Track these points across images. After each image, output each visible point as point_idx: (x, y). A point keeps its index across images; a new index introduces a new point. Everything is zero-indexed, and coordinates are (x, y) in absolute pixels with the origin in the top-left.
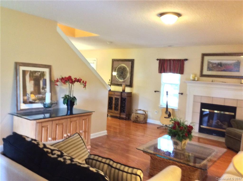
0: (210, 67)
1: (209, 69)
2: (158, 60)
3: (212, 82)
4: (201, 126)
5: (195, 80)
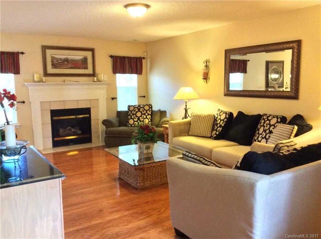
0: (55, 64)
1: (54, 66)
3: (64, 82)
4: (55, 139)
5: (41, 81)
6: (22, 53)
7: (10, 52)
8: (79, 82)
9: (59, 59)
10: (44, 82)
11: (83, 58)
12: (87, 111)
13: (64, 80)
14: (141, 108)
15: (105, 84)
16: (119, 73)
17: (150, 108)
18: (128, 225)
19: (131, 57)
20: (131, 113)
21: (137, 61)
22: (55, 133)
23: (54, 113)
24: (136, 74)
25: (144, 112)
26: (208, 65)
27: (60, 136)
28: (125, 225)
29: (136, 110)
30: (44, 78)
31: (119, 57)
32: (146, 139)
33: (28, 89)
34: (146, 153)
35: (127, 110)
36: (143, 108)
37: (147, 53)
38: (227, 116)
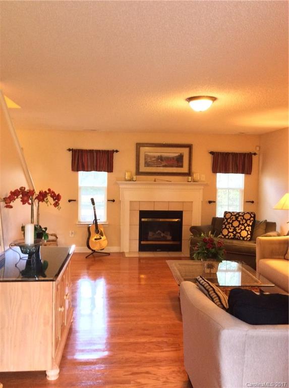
0: (148, 162)
1: (147, 164)
2: (69, 150)
3: (155, 181)
4: (142, 242)
5: (131, 180)
6: (117, 151)
7: (106, 151)
8: (171, 181)
9: (153, 156)
10: (134, 181)
11: (179, 155)
12: (179, 214)
13: (155, 179)
14: (240, 216)
15: (202, 185)
16: (220, 172)
17: (251, 217)
18: (145, 353)
19: (237, 153)
20: (227, 221)
21: (244, 158)
22: (143, 235)
23: (143, 214)
24: (242, 173)
25: (242, 221)
27: (147, 240)
28: (143, 353)
29: (233, 218)
30: (135, 177)
31: (221, 153)
33: (119, 188)
35: (223, 216)
36: (243, 216)
37: (260, 148)
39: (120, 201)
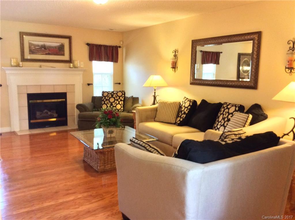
0: (32, 50)
1: (32, 52)
3: (41, 67)
4: (32, 121)
5: (18, 65)
6: (1, 38)
8: (55, 67)
9: (37, 45)
10: (20, 67)
11: (61, 45)
13: (41, 65)
14: (114, 94)
15: (81, 70)
16: (95, 60)
17: (123, 94)
18: (78, 208)
19: (107, 46)
20: (105, 98)
21: (113, 50)
22: (32, 115)
23: (30, 96)
24: (112, 61)
25: (117, 98)
26: (177, 55)
27: (36, 119)
28: (76, 208)
29: (109, 96)
30: (21, 63)
31: (95, 45)
32: (108, 123)
33: (6, 74)
34: (109, 137)
35: (101, 95)
36: (117, 94)
37: (123, 43)
38: (191, 104)
39: (7, 86)
